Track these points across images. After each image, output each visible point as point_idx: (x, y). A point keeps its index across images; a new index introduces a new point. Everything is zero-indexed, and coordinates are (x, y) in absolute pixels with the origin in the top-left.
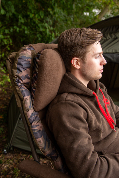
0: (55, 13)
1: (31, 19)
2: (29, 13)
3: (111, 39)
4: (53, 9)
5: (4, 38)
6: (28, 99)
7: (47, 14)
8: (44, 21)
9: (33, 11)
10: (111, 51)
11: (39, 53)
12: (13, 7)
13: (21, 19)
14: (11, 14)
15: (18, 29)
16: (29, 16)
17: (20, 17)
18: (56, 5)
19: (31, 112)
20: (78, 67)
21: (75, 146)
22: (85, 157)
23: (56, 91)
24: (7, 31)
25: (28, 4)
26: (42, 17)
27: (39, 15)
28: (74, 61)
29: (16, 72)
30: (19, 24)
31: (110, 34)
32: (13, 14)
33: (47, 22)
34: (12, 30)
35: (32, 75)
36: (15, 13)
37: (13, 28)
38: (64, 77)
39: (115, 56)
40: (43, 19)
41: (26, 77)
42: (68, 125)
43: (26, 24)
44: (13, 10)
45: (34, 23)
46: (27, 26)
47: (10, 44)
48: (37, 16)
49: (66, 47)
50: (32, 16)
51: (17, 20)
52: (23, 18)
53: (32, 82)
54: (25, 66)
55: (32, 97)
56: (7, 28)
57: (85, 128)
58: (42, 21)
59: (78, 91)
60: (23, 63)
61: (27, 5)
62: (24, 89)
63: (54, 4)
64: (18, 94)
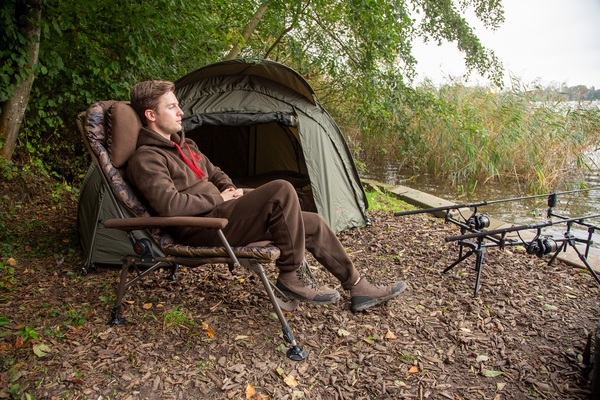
0: (139, 64)
1: (96, 77)
2: (90, 68)
3: (215, 95)
4: (135, 57)
5: (48, 117)
6: (104, 154)
7: (125, 66)
8: (122, 78)
9: (98, 64)
10: (219, 110)
11: (111, 108)
12: (60, 59)
13: (76, 79)
14: (57, 72)
15: (73, 97)
16: (92, 72)
17: (74, 75)
18: (140, 50)
19: (109, 167)
20: (154, 119)
21: (155, 184)
22: (164, 191)
23: (134, 144)
24: (51, 103)
25: (87, 51)
26: (117, 72)
27: (110, 69)
28: (148, 114)
29: (88, 129)
30: (74, 88)
31: (213, 88)
32: (62, 72)
33: (127, 80)
34: (61, 99)
35: (106, 130)
36: (65, 70)
37: (64, 97)
38: (141, 131)
39: (225, 115)
40: (119, 75)
41: (100, 133)
42: (147, 169)
43: (87, 87)
44: (61, 66)
45: (103, 83)
46: (90, 90)
47: (59, 126)
48: (106, 71)
49: (138, 100)
50: (96, 71)
51: (69, 82)
52: (81, 76)
53: (107, 138)
54: (97, 122)
55: (109, 153)
56: (50, 98)
57: (166, 172)
58: (117, 78)
59: (157, 142)
60: (95, 119)
61: (84, 53)
62: (99, 145)
63: (136, 49)
64: (93, 151)
